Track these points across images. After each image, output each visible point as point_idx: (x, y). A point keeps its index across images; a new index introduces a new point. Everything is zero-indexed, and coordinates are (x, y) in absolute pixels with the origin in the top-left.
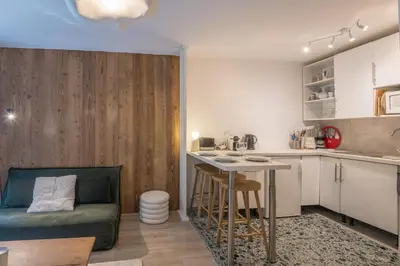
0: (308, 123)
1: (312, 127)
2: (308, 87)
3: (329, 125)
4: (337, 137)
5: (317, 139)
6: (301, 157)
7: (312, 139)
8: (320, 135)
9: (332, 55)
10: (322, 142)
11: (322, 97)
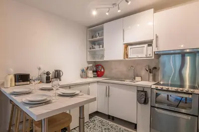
0: (89, 63)
1: (91, 65)
2: (90, 41)
3: (99, 64)
4: (102, 70)
5: (93, 72)
6: (89, 83)
7: (91, 72)
8: (95, 69)
9: (103, 23)
10: (95, 73)
11: (97, 48)
